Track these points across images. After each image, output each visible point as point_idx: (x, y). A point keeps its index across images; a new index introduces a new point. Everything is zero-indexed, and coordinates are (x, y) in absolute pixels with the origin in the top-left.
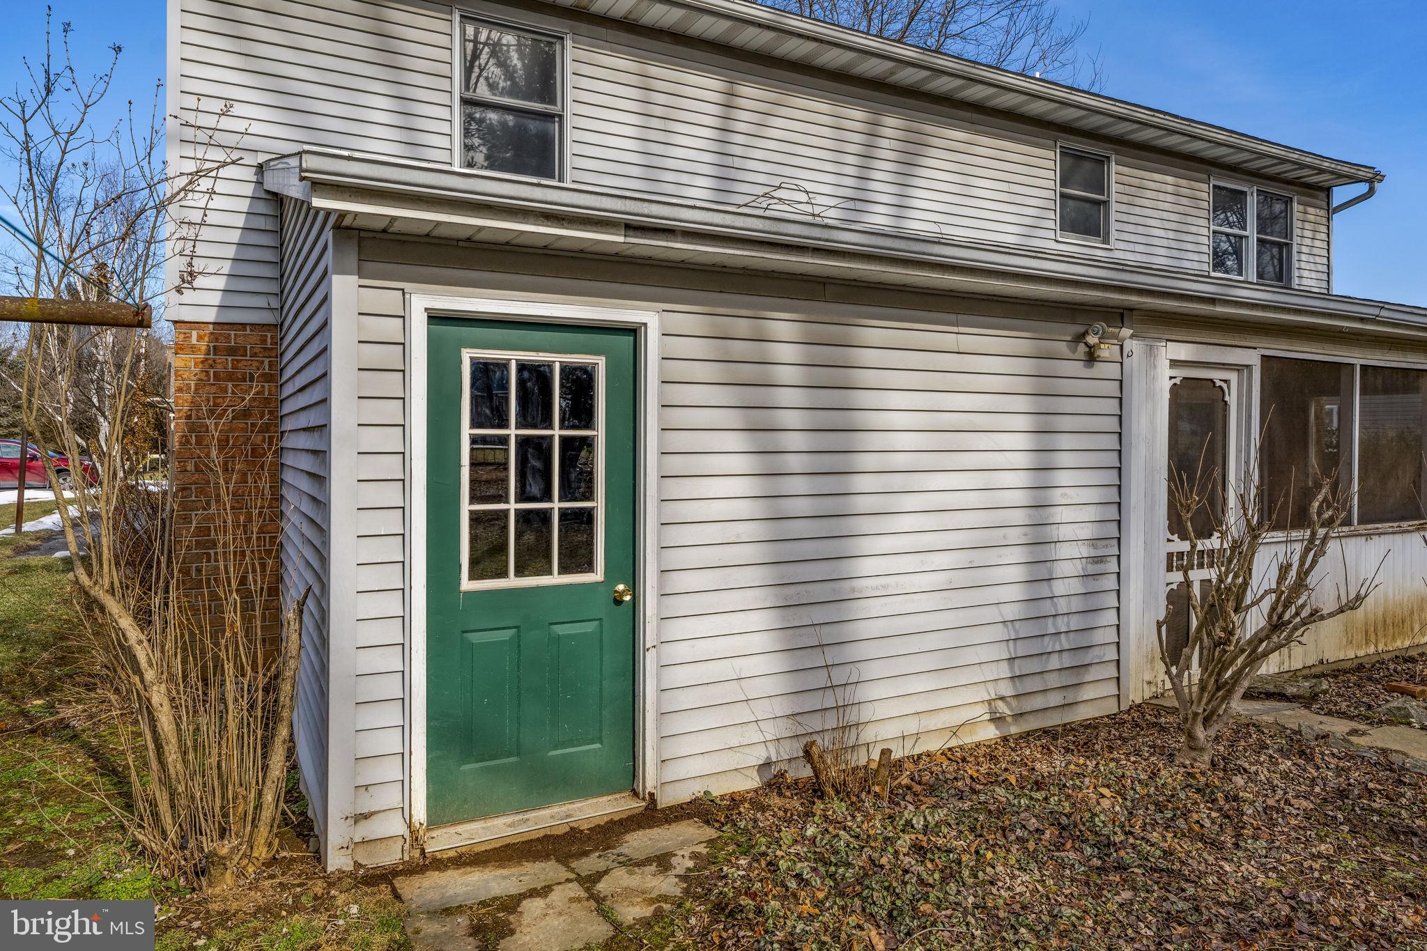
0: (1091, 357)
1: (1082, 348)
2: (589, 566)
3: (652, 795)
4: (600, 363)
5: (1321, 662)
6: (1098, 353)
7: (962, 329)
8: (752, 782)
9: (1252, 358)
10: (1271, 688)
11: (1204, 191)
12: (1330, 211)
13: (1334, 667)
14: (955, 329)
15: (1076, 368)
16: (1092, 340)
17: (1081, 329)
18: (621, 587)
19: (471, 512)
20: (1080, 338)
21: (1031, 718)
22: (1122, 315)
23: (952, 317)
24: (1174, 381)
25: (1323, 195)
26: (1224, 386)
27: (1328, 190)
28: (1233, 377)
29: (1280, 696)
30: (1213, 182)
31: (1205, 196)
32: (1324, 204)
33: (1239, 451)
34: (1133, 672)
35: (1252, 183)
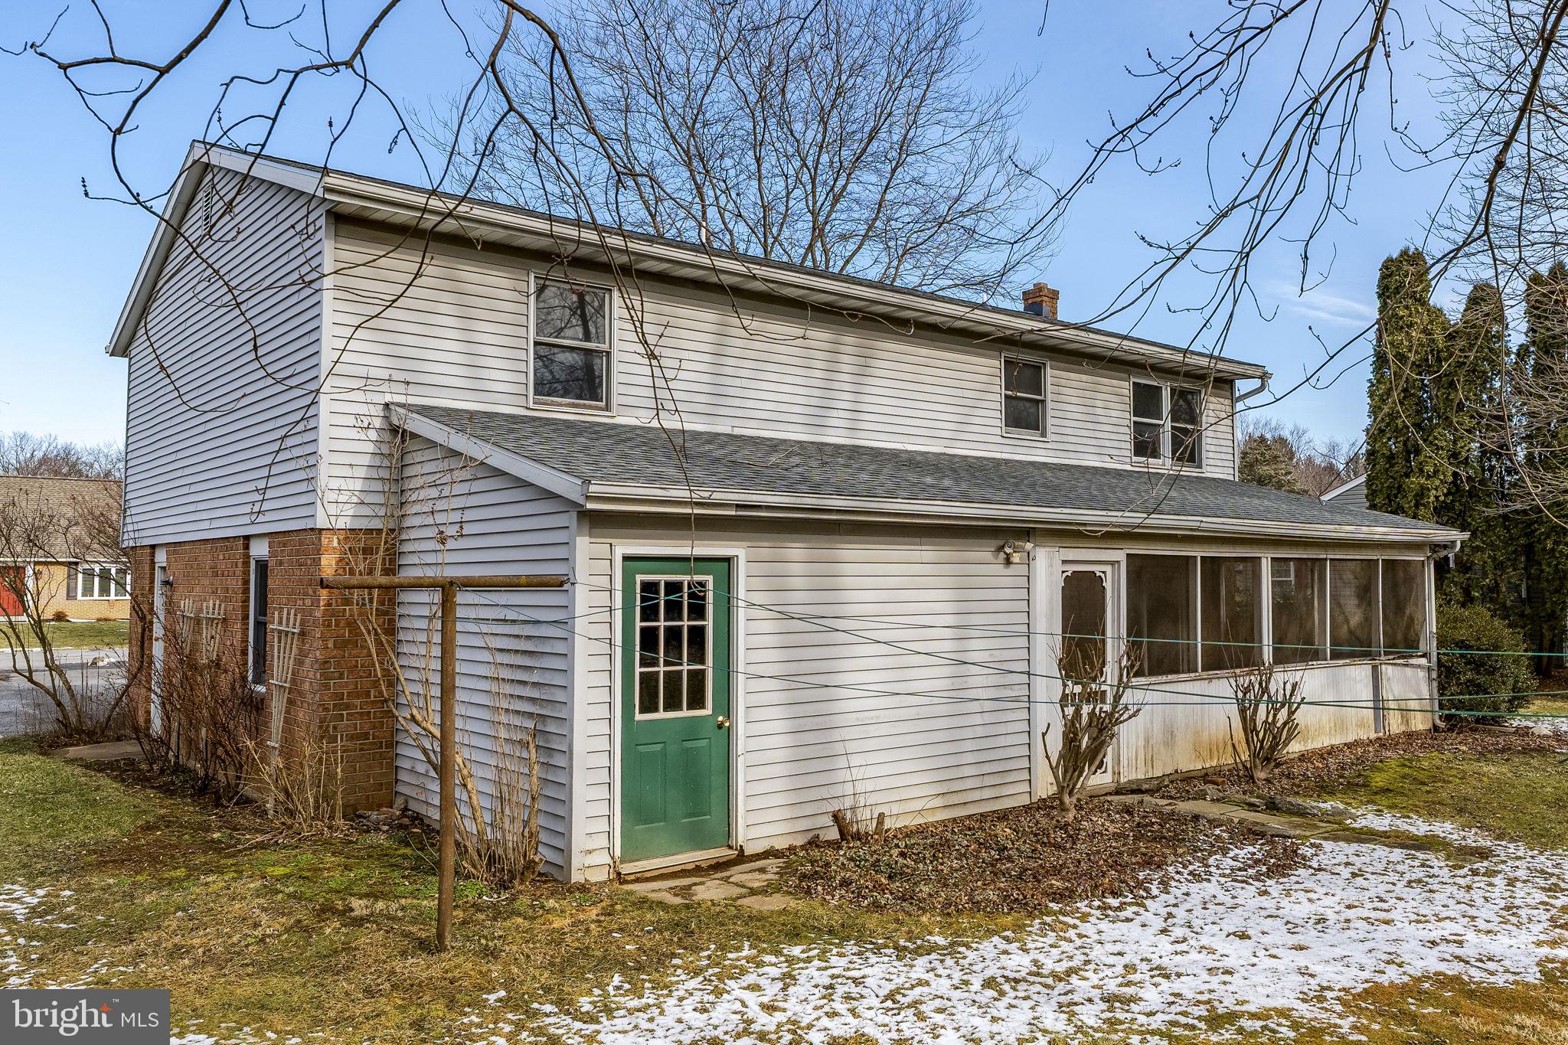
0: (1008, 562)
1: (1002, 555)
2: (702, 706)
3: (741, 846)
4: (709, 579)
5: (1176, 771)
6: (1012, 559)
7: (924, 548)
8: (799, 841)
9: (1120, 556)
10: (1134, 787)
11: (1124, 387)
12: (1234, 401)
13: (1187, 775)
14: (920, 548)
15: (1000, 569)
16: (1008, 550)
17: (1001, 543)
18: (721, 718)
19: (641, 673)
20: (1001, 548)
21: (971, 806)
22: (1028, 532)
23: (918, 540)
24: (1065, 575)
25: (1227, 387)
26: (1103, 575)
27: (1231, 383)
28: (1108, 569)
29: (1139, 791)
30: (1133, 380)
31: (1126, 392)
32: (1229, 394)
33: (1113, 621)
34: (1040, 776)
35: (1167, 380)
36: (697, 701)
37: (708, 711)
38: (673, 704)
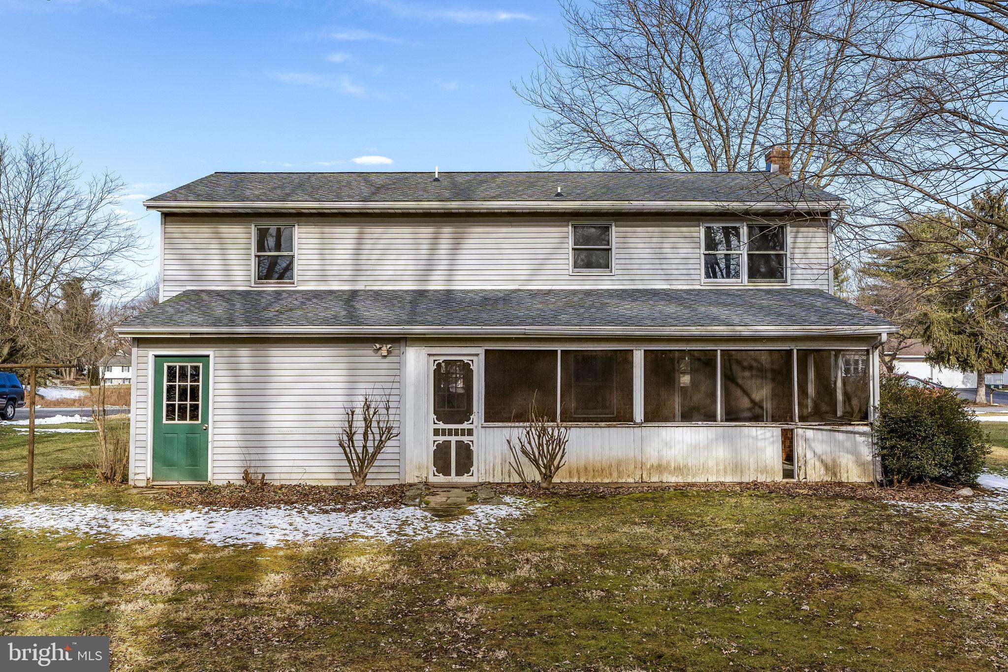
0: (383, 355)
2: (197, 419)
3: (210, 482)
4: (200, 364)
9: (479, 351)
11: (694, 232)
19: (167, 404)
22: (400, 339)
24: (438, 362)
26: (470, 362)
28: (474, 358)
30: (704, 225)
31: (696, 234)
33: (477, 389)
34: (407, 471)
35: (743, 221)
36: (194, 417)
37: (199, 422)
38: (182, 417)
